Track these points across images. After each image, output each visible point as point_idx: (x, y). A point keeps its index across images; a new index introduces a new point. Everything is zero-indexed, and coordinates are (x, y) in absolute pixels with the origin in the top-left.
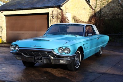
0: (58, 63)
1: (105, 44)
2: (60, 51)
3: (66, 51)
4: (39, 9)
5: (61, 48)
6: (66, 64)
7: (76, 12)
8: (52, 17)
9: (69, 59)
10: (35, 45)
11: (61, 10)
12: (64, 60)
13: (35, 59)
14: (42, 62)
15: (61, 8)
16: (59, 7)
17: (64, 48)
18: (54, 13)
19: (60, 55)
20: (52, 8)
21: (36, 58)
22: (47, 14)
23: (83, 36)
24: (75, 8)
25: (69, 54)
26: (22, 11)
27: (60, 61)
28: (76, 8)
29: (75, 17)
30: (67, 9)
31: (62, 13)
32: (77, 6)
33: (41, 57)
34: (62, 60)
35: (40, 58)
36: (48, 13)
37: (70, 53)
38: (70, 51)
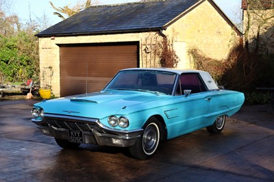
0: (109, 145)
1: (230, 109)
2: (113, 122)
3: (122, 123)
4: (122, 33)
5: (112, 116)
6: (123, 146)
7: (197, 41)
8: (145, 50)
9: (127, 138)
10: (69, 110)
11: (163, 36)
12: (119, 139)
13: (70, 135)
14: (81, 140)
15: (164, 32)
16: (159, 30)
17: (118, 117)
18: (149, 42)
19: (112, 129)
20: (145, 31)
21: (72, 133)
22: (137, 43)
23: (171, 95)
24: (196, 31)
25: (127, 129)
27: (112, 141)
28: (199, 31)
29: (195, 50)
31: (165, 42)
32: (200, 28)
33: (81, 133)
34: (116, 139)
35: (78, 134)
36: (138, 42)
37: (128, 125)
38: (128, 122)
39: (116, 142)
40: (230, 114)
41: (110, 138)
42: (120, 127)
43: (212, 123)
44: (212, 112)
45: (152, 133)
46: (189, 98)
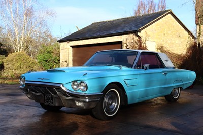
1: (184, 83)
2: (75, 87)
3: (82, 88)
4: (111, 36)
5: (75, 81)
6: (85, 108)
7: (164, 41)
8: (126, 47)
9: (87, 100)
11: (138, 36)
12: (81, 102)
14: (52, 103)
15: (139, 34)
16: (135, 32)
17: (79, 82)
18: (129, 41)
19: (75, 92)
20: (126, 34)
21: (45, 97)
22: (120, 43)
24: (163, 34)
25: (86, 92)
26: (90, 40)
27: (75, 103)
28: (165, 34)
29: (162, 47)
30: (149, 35)
31: (140, 40)
32: (165, 33)
33: (52, 96)
34: (79, 101)
35: (50, 97)
36: (122, 41)
37: (87, 89)
38: (86, 87)
39: (78, 104)
40: (184, 87)
41: (74, 101)
42: (81, 90)
43: (169, 93)
44: (169, 84)
45: (113, 97)
46: (148, 71)
